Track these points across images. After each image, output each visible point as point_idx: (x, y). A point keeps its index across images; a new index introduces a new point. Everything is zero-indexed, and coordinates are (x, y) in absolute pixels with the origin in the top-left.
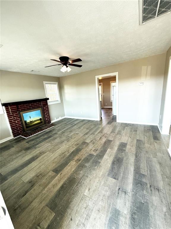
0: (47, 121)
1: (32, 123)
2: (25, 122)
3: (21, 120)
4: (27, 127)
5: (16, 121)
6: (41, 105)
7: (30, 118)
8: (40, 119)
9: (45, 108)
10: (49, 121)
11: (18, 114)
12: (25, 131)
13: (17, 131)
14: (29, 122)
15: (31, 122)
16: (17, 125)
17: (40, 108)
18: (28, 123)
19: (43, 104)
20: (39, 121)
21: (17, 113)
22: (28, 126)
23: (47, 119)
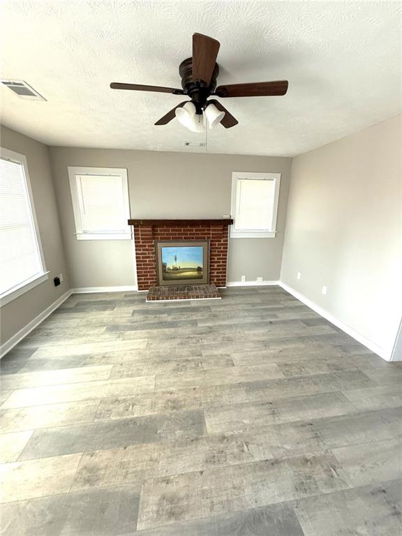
0: (215, 279)
1: (177, 273)
2: (164, 266)
3: (156, 261)
4: (164, 279)
5: (148, 260)
6: (209, 234)
7: (176, 259)
8: (199, 269)
9: (219, 245)
10: (222, 281)
11: (153, 246)
12: (160, 284)
13: (144, 279)
14: (172, 268)
15: (175, 269)
16: (147, 268)
17: (205, 241)
18: (169, 269)
19: (213, 234)
20: (195, 273)
21: (152, 242)
22: (167, 275)
23: (217, 273)
